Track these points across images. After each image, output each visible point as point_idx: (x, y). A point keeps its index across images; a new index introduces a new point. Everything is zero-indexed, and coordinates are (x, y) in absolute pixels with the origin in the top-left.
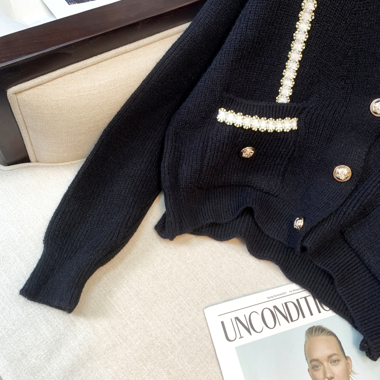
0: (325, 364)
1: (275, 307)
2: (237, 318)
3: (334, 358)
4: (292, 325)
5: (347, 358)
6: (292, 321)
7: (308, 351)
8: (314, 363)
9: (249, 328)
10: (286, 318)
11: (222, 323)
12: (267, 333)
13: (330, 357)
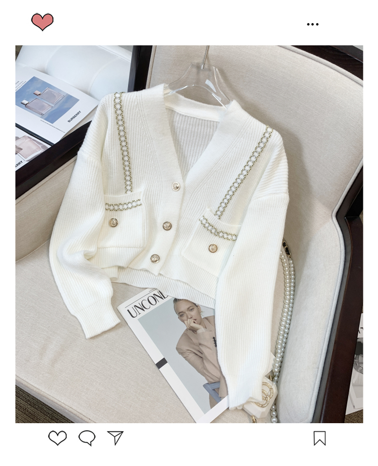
0: (187, 312)
1: (154, 294)
2: (135, 306)
3: (191, 308)
4: (165, 300)
5: (197, 306)
6: (165, 298)
7: (176, 309)
8: (180, 314)
9: (143, 308)
10: (162, 298)
11: (128, 310)
12: (153, 307)
13: (189, 308)
